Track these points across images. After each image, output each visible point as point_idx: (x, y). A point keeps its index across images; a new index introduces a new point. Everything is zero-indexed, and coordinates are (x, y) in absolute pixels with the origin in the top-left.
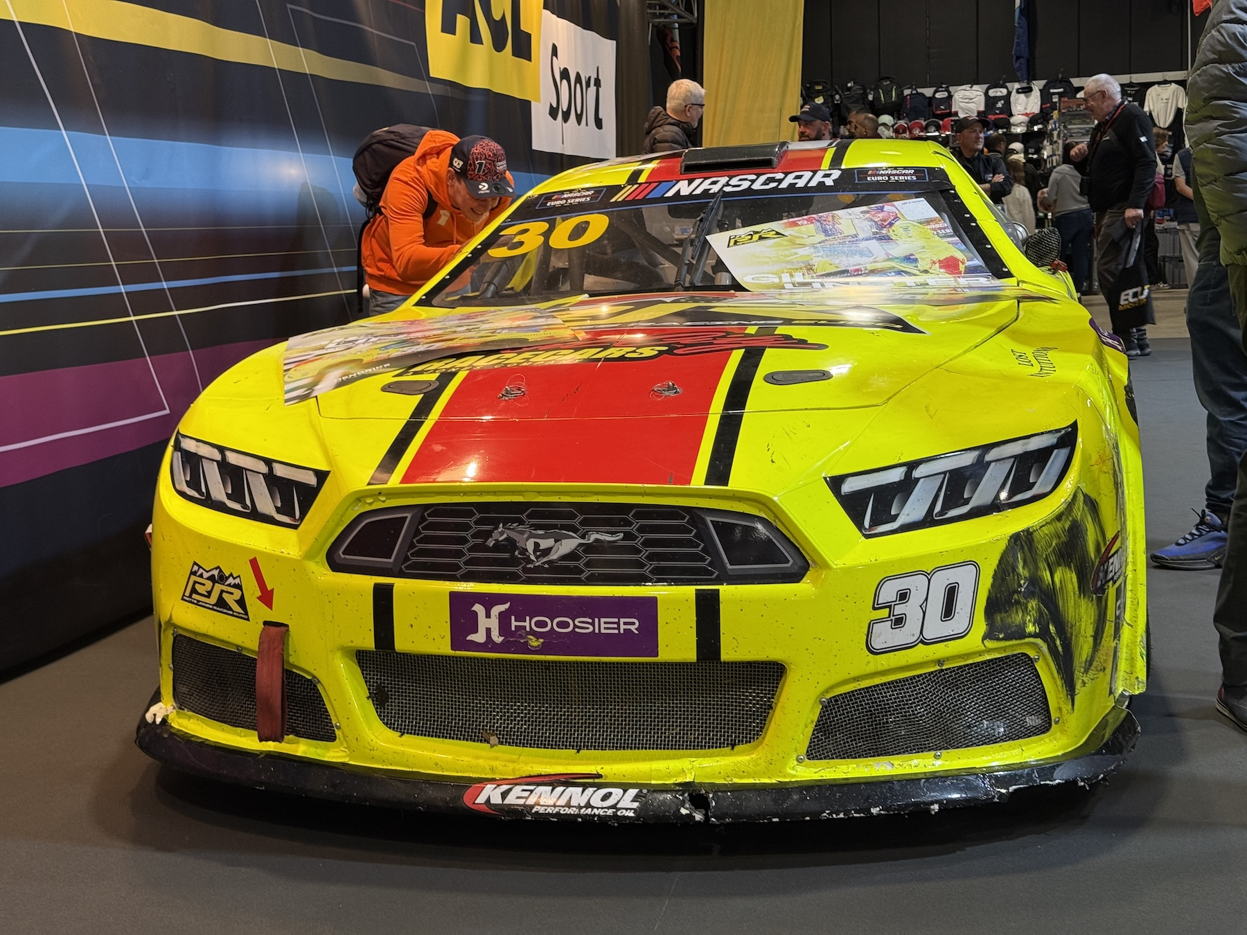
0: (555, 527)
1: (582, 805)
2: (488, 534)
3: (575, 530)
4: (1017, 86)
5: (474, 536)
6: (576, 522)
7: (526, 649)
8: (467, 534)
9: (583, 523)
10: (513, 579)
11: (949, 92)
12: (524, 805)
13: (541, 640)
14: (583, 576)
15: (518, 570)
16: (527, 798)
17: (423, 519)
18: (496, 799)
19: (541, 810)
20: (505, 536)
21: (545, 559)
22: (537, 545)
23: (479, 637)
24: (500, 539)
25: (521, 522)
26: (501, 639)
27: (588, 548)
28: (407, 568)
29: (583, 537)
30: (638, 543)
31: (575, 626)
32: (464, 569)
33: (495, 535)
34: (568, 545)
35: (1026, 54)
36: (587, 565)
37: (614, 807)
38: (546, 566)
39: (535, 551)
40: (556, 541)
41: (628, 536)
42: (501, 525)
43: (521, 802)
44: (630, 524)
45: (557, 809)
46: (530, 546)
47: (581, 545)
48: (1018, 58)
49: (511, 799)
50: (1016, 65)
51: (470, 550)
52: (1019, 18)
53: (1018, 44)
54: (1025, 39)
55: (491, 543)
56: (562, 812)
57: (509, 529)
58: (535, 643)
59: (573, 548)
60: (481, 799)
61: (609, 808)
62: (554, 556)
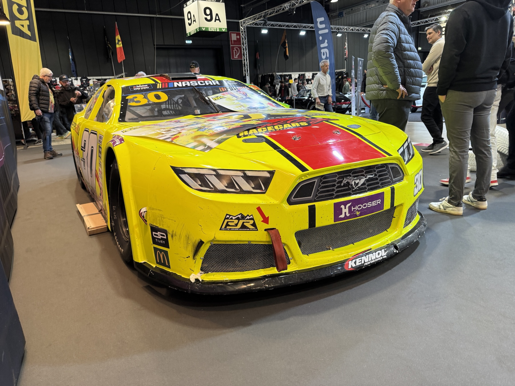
0: (359, 176)
1: (375, 259)
2: (341, 182)
3: (363, 175)
4: (74, 78)
5: (337, 183)
6: (364, 173)
7: (356, 216)
8: (335, 183)
9: (365, 173)
10: (350, 195)
11: (56, 79)
12: (362, 264)
13: (360, 212)
14: (367, 190)
15: (351, 191)
16: (361, 262)
17: (321, 180)
18: (354, 265)
19: (366, 264)
20: (346, 181)
21: (357, 187)
22: (355, 182)
23: (343, 216)
24: (345, 183)
25: (350, 176)
26: (349, 214)
27: (367, 181)
28: (317, 198)
29: (366, 178)
30: (377, 177)
31: (368, 205)
32: (335, 195)
33: (344, 182)
34: (363, 181)
35: (75, 70)
36: (368, 186)
37: (382, 256)
38: (358, 189)
39: (354, 185)
40: (360, 180)
41: (376, 175)
42: (345, 178)
43: (360, 263)
44: (375, 171)
45: (370, 262)
46: (353, 183)
47: (365, 180)
48: (73, 71)
49: (358, 264)
50: (73, 73)
51: (337, 188)
52: (72, 61)
53: (73, 68)
54: (74, 66)
55: (342, 184)
56: (371, 263)
57: (347, 179)
58: (358, 213)
59: (364, 181)
60: (350, 267)
61: (381, 257)
62: (359, 185)
